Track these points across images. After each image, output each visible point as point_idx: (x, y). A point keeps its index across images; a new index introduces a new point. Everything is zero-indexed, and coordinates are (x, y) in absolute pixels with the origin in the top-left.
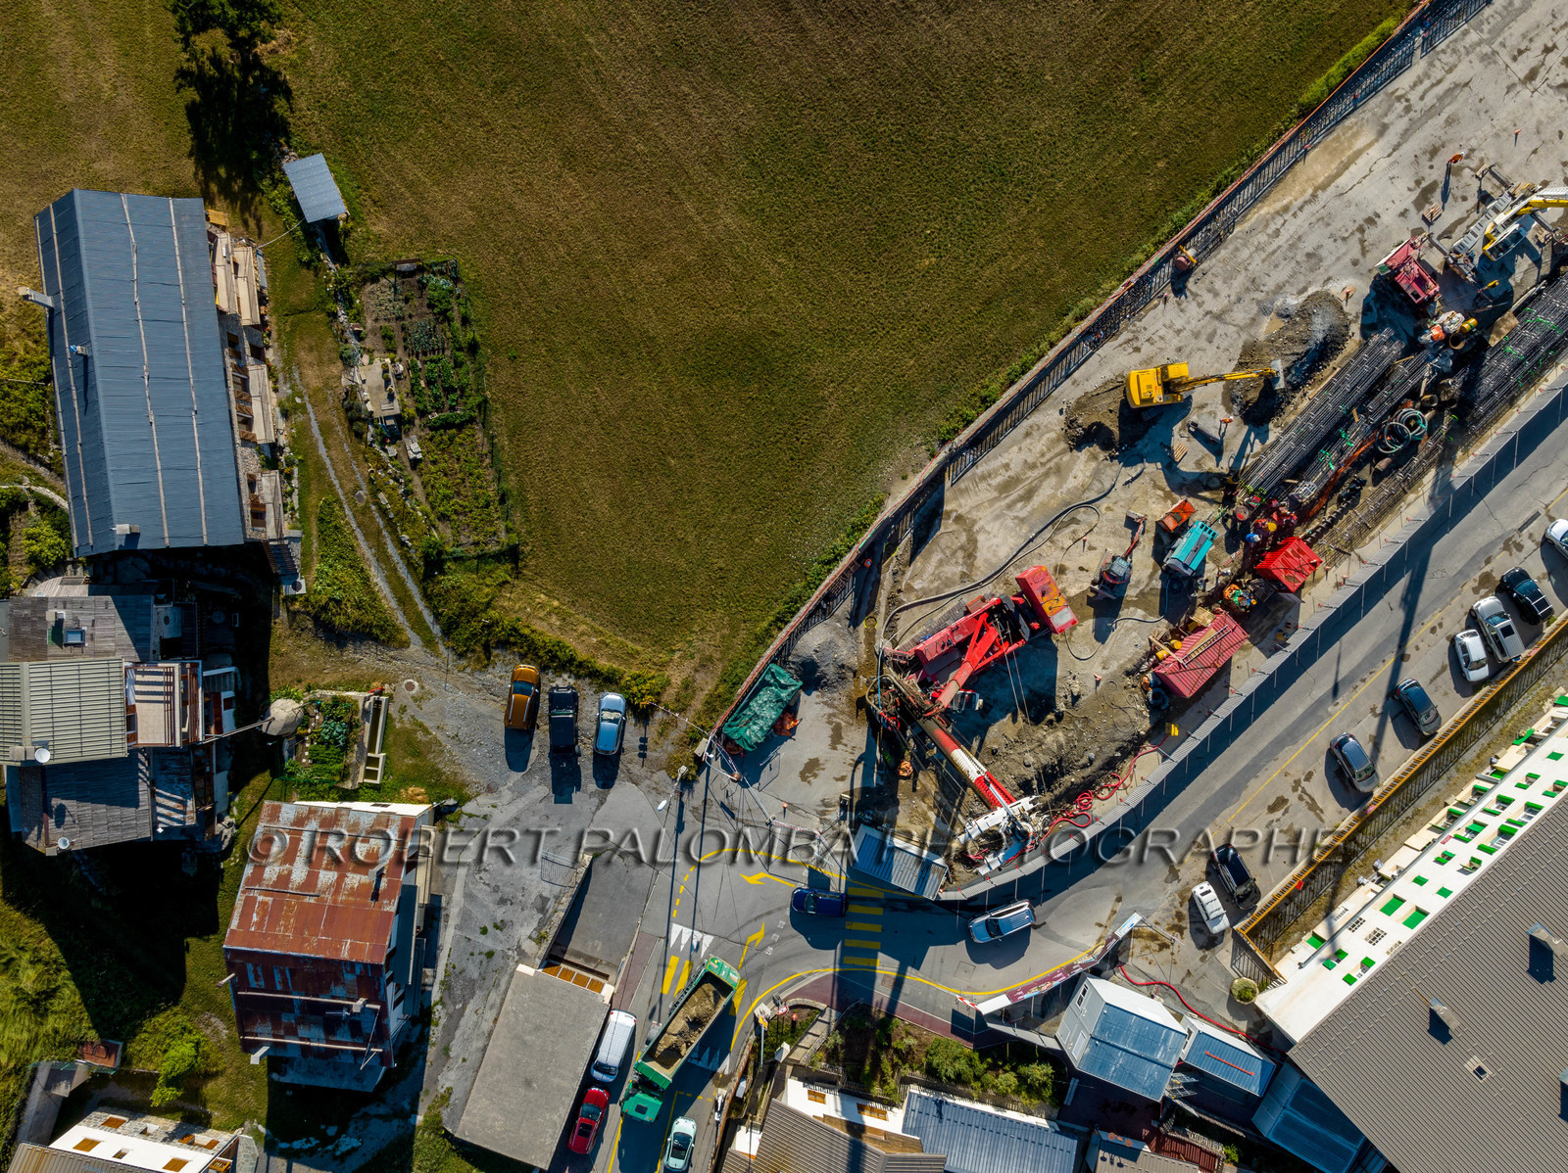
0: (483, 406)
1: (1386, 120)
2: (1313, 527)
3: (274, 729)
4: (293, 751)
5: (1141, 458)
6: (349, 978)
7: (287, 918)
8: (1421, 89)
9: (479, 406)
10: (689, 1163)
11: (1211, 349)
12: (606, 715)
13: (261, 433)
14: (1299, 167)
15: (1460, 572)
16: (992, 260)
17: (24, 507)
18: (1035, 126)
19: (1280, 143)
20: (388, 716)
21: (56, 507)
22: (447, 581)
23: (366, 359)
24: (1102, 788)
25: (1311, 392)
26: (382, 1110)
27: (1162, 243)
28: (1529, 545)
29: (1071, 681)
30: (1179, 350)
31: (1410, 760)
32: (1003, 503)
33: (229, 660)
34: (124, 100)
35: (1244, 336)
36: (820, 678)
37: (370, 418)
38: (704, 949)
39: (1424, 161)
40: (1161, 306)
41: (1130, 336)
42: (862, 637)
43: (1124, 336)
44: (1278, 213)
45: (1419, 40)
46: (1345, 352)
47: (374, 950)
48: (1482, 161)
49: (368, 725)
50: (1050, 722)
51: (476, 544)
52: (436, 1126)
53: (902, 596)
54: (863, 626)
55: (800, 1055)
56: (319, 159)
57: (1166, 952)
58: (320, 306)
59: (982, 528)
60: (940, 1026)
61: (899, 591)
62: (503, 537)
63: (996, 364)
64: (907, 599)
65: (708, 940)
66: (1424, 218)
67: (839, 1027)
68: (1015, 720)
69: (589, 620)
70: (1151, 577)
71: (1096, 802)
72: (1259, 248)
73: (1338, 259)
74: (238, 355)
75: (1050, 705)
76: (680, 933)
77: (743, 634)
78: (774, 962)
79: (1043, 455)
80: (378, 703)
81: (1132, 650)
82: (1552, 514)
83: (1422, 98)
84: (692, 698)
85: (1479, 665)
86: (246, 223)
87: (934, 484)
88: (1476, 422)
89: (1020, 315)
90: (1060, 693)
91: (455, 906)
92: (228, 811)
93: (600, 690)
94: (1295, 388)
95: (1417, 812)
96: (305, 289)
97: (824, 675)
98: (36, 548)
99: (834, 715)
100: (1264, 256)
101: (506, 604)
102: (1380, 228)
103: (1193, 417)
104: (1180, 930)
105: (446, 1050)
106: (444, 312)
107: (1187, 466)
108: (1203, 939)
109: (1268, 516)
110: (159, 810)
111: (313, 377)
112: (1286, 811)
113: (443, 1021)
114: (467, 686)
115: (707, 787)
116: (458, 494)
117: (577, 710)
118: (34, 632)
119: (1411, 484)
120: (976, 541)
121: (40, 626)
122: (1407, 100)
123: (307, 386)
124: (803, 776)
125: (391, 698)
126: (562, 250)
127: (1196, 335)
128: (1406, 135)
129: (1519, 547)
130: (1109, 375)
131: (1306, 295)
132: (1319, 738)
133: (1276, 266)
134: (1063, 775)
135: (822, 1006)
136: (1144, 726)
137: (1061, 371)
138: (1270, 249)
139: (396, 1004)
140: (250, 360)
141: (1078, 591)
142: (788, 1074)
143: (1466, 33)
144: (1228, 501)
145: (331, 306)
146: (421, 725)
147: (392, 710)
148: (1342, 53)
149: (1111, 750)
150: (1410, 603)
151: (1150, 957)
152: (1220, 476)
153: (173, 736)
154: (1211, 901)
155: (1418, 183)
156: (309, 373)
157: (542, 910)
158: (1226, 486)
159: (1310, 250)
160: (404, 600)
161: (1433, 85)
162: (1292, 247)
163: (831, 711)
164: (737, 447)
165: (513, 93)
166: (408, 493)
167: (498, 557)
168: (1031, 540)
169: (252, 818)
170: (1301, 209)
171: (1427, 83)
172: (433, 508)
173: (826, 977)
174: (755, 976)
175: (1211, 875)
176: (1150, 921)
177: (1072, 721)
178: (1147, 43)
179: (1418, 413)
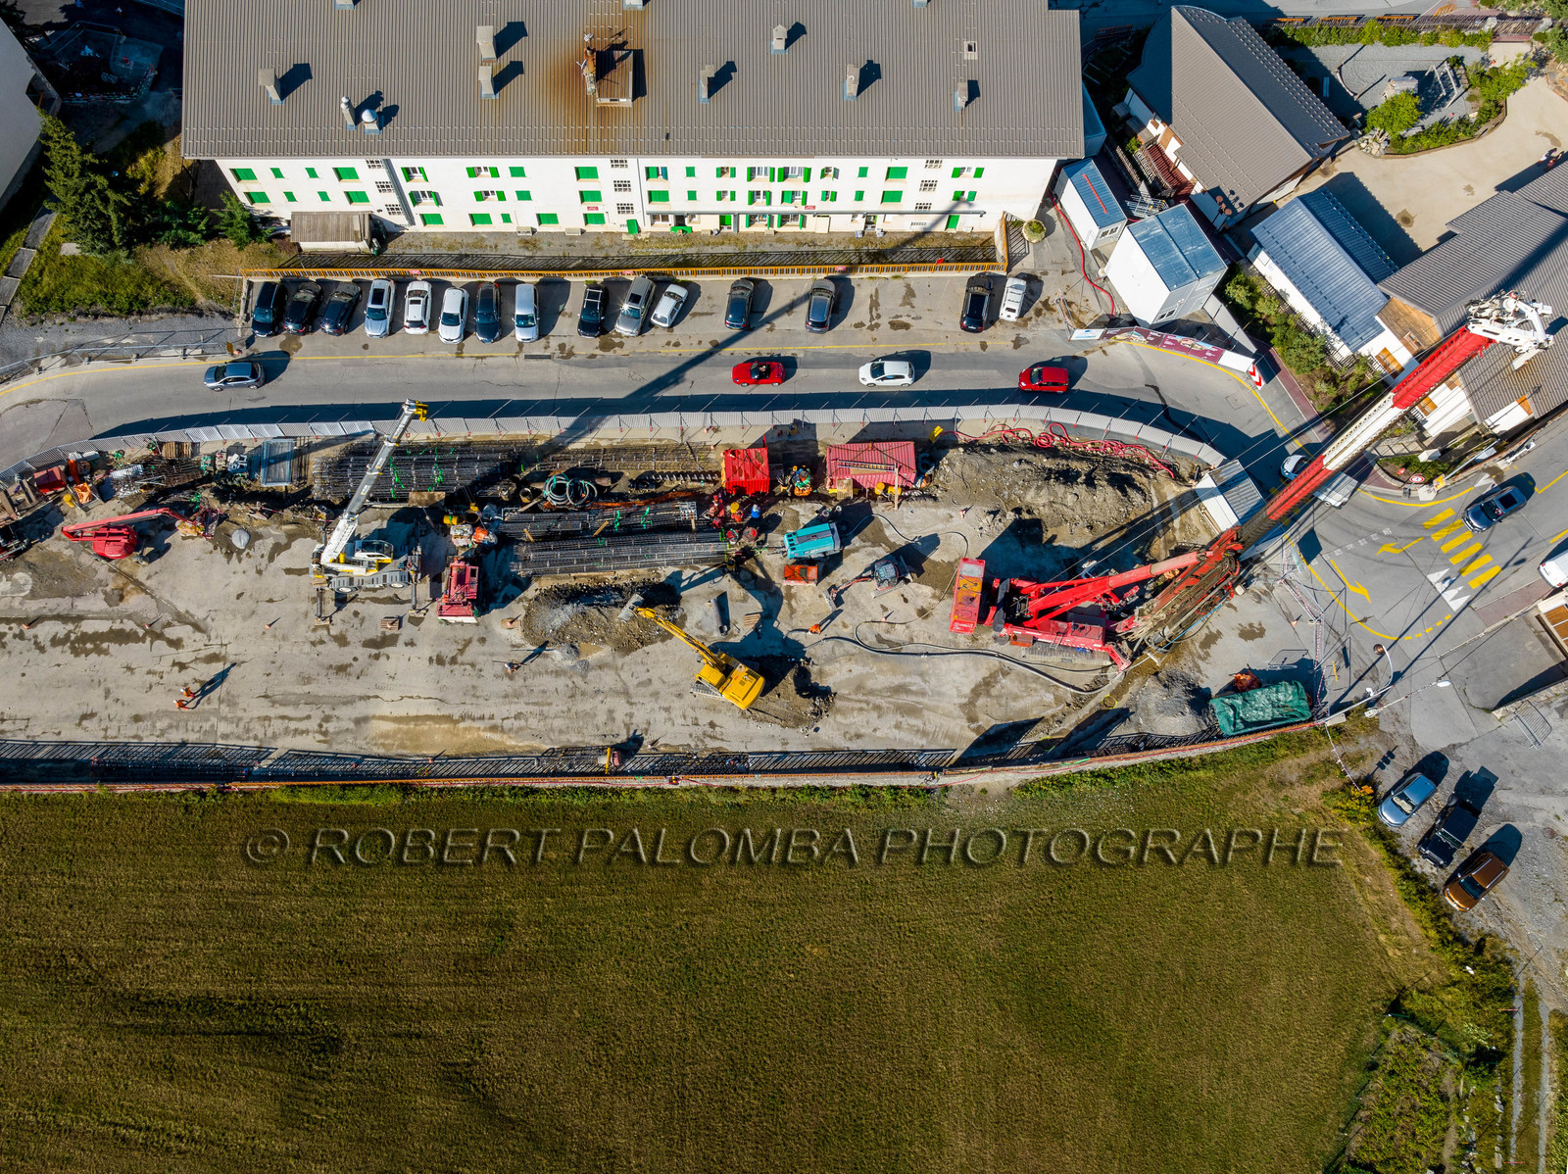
1: (352, 726)
2: (696, 484)
5: (786, 641)
8: (302, 726)
11: (654, 675)
12: (1407, 808)
14: (451, 752)
15: (619, 365)
16: (759, 904)
18: (625, 983)
19: (448, 785)
22: (1482, 1037)
24: (1023, 439)
25: (609, 577)
27: (617, 792)
28: (554, 343)
29: (986, 528)
30: (679, 696)
31: (778, 277)
32: (925, 700)
35: (620, 662)
36: (1191, 693)
38: (1442, 573)
39: (356, 669)
40: (661, 742)
41: (707, 740)
42: (1126, 697)
43: (716, 744)
44: (503, 731)
45: (264, 764)
46: (555, 583)
48: (315, 630)
50: (1029, 512)
51: (1426, 1047)
53: (1070, 700)
54: (1118, 705)
55: (1413, 443)
57: (1069, 298)
59: (958, 696)
60: (1286, 380)
61: (1069, 705)
62: (1395, 1033)
63: (829, 816)
64: (1068, 695)
66: (400, 627)
68: (1054, 537)
69: (1360, 900)
70: (856, 550)
71: (1035, 434)
72: (543, 717)
73: (492, 655)
75: (1018, 524)
76: (1454, 599)
77: (1225, 782)
78: (1389, 521)
79: (861, 709)
81: (918, 512)
82: (517, 349)
83: (308, 717)
84: (1313, 765)
85: (673, 296)
88: (510, 452)
90: (1002, 527)
93: (1393, 835)
94: (619, 589)
95: (800, 244)
97: (1187, 692)
99: (1200, 657)
100: (546, 708)
101: (1434, 972)
102: (438, 650)
103: (717, 636)
104: (1046, 303)
107: (755, 605)
108: (1034, 286)
109: (726, 518)
112: (897, 317)
114: (1519, 934)
115: (1351, 688)
116: (1413, 1107)
117: (1431, 831)
119: (596, 451)
120: (973, 691)
122: (320, 726)
124: (1261, 633)
127: (656, 695)
128: (349, 701)
129: (562, 347)
130: (753, 724)
132: (827, 343)
133: (544, 692)
134: (1050, 469)
136: (955, 455)
137: (788, 762)
138: (536, 709)
141: (924, 587)
143: (225, 736)
144: (747, 553)
149: (997, 457)
150: (675, 376)
151: (1084, 304)
152: (736, 577)
154: (1012, 299)
155: (377, 657)
158: (739, 566)
159: (506, 681)
160: (1533, 1054)
161: (290, 719)
162: (517, 695)
163: (1200, 662)
164: (1111, 937)
166: (1468, 1147)
167: (1413, 1019)
168: (927, 654)
170: (482, 718)
171: (293, 725)
172: (1447, 1114)
174: (1414, 523)
175: (993, 319)
176: (1063, 326)
177: (1009, 501)
178: (470, 966)
179: (547, 492)
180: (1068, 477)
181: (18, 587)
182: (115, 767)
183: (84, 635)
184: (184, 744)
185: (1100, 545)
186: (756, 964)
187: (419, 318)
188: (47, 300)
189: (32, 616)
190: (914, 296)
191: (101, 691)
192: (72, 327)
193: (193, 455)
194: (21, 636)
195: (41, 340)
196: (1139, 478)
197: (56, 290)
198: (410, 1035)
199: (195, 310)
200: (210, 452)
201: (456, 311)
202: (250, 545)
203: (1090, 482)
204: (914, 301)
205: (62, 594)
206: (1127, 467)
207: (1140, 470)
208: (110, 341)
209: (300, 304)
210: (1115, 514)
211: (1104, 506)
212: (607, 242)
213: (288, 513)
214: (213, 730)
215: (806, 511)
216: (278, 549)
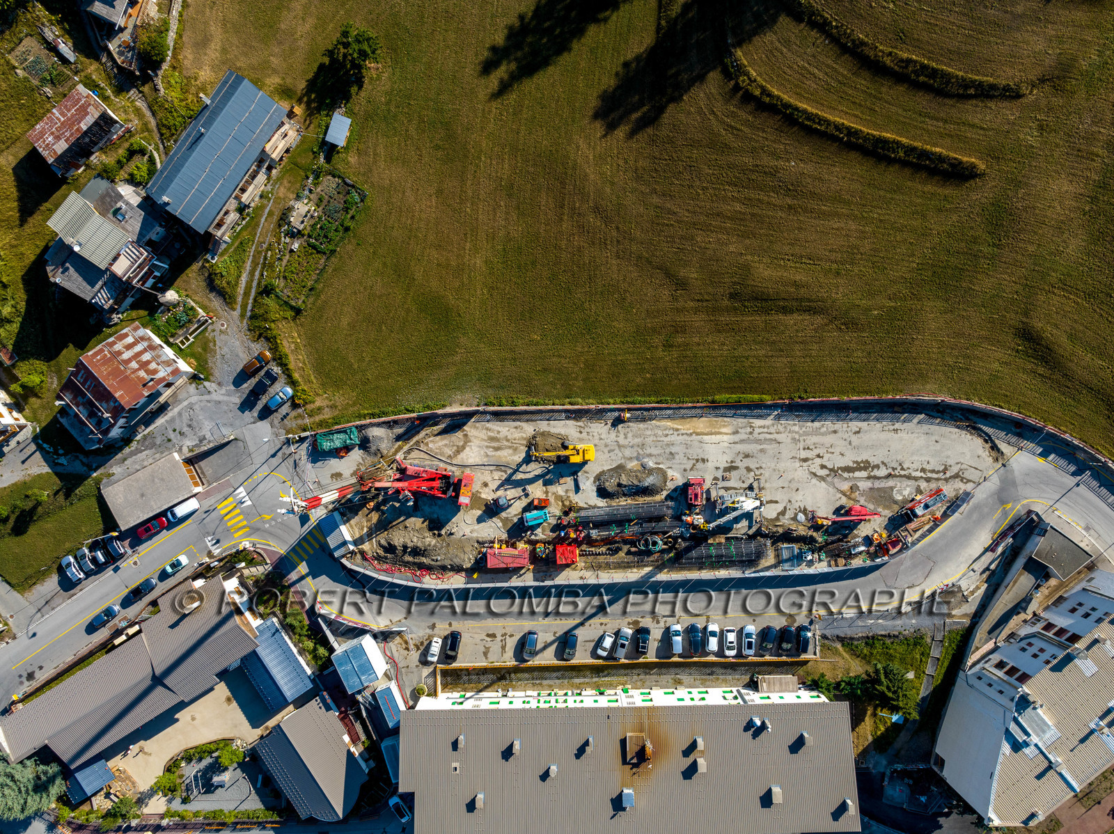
0: (332, 252)
1: (740, 430)
2: (591, 549)
3: (162, 300)
4: (162, 312)
6: (112, 404)
7: (109, 367)
8: (762, 430)
9: (331, 251)
10: (174, 575)
11: (607, 455)
12: (281, 394)
13: (245, 198)
14: (694, 419)
16: (559, 356)
17: (144, 155)
18: (615, 323)
19: (695, 405)
20: (206, 328)
21: (155, 164)
22: (267, 301)
23: (306, 201)
24: (434, 574)
25: (629, 501)
26: (85, 460)
27: (623, 403)
28: (662, 624)
29: (455, 527)
31: (554, 662)
32: (486, 444)
33: (169, 262)
34: (301, 43)
35: (623, 461)
36: (368, 447)
37: (289, 223)
38: (245, 505)
39: (741, 457)
40: (603, 425)
41: (583, 425)
42: (396, 446)
43: (579, 424)
44: (673, 429)
45: (776, 413)
46: (654, 498)
47: (128, 402)
48: (761, 474)
49: (196, 326)
50: (434, 534)
51: (289, 297)
52: (98, 482)
53: (422, 444)
54: (400, 443)
55: (246, 572)
56: (349, 121)
57: (406, 652)
58: (306, 170)
59: (471, 446)
61: (423, 442)
62: (300, 302)
63: (529, 393)
64: (423, 447)
65: (249, 503)
66: (723, 476)
67: (267, 575)
68: (423, 523)
69: (305, 356)
70: (515, 515)
71: (428, 577)
72: (656, 435)
73: (680, 464)
74: (259, 167)
75: (440, 529)
76: (241, 492)
77: (356, 408)
78: (266, 531)
79: (515, 439)
80: (207, 321)
81: (486, 535)
82: (680, 621)
83: (759, 434)
84: (317, 415)
85: (604, 650)
86: (305, 120)
87: (468, 416)
88: (679, 564)
89: (553, 384)
90: (447, 527)
91: (172, 413)
92: (123, 313)
93: (287, 384)
94: (625, 495)
95: (541, 684)
96: (305, 160)
97: (370, 448)
98: (135, 172)
99: (362, 464)
100: (655, 439)
101: (280, 326)
102: (705, 466)
103: (579, 473)
104: (418, 649)
105: (125, 459)
106: (348, 208)
108: (423, 659)
109: (576, 531)
110: (99, 294)
111: (282, 192)
112: (492, 641)
113: (132, 449)
114: (243, 342)
115: (295, 450)
116: (297, 274)
117: (272, 384)
118: (110, 203)
119: (640, 565)
120: (465, 449)
121: (113, 204)
122: (753, 430)
123: (277, 193)
124: (332, 476)
125: (213, 323)
126: (409, 222)
127: (606, 446)
128: (742, 441)
129: (658, 622)
130: (563, 433)
131: (658, 466)
132: (527, 625)
133: (656, 447)
134: (423, 556)
135: (268, 561)
136: (467, 565)
137: (547, 416)
138: (659, 439)
139: (121, 427)
140: (264, 170)
142: (237, 576)
143: (795, 425)
144: (566, 514)
145: (309, 174)
146: (215, 341)
147: (209, 327)
148: (743, 393)
149: (447, 563)
151: (399, 649)
153: (124, 276)
154: (436, 648)
155: (732, 462)
156: (282, 189)
157: (201, 441)
159: (673, 452)
160: (247, 294)
161: (767, 433)
162: (668, 445)
163: (362, 462)
164: (411, 342)
165: (440, 153)
166: (279, 259)
167: (292, 308)
168: (484, 465)
169: (129, 322)
170: (682, 434)
171: (766, 430)
172: (284, 272)
173: (278, 553)
174: (254, 530)
175: (445, 639)
176: (410, 636)
177: (442, 540)
178: (679, 329)
179: (660, 542)
180: (416, 552)
181: (899, 492)
182: (841, 410)
183: (865, 470)
184: (813, 421)
185: (402, 519)
186: (561, 331)
187: (729, 634)
188: (915, 644)
189: (890, 479)
190: (484, 653)
191: (853, 444)
192: (899, 628)
193: (830, 561)
194: (894, 469)
195: (914, 621)
196: (381, 552)
197: (912, 650)
198: (702, 301)
199: (841, 639)
200: (822, 563)
201: (711, 638)
202: (796, 515)
203: (405, 547)
204: (483, 649)
205: (879, 489)
206: (386, 558)
207: (380, 556)
208: (880, 621)
209: (788, 642)
210: (394, 533)
211: (399, 537)
212: (639, 683)
213: (781, 530)
214: (801, 427)
215: (540, 534)
216: (783, 513)
